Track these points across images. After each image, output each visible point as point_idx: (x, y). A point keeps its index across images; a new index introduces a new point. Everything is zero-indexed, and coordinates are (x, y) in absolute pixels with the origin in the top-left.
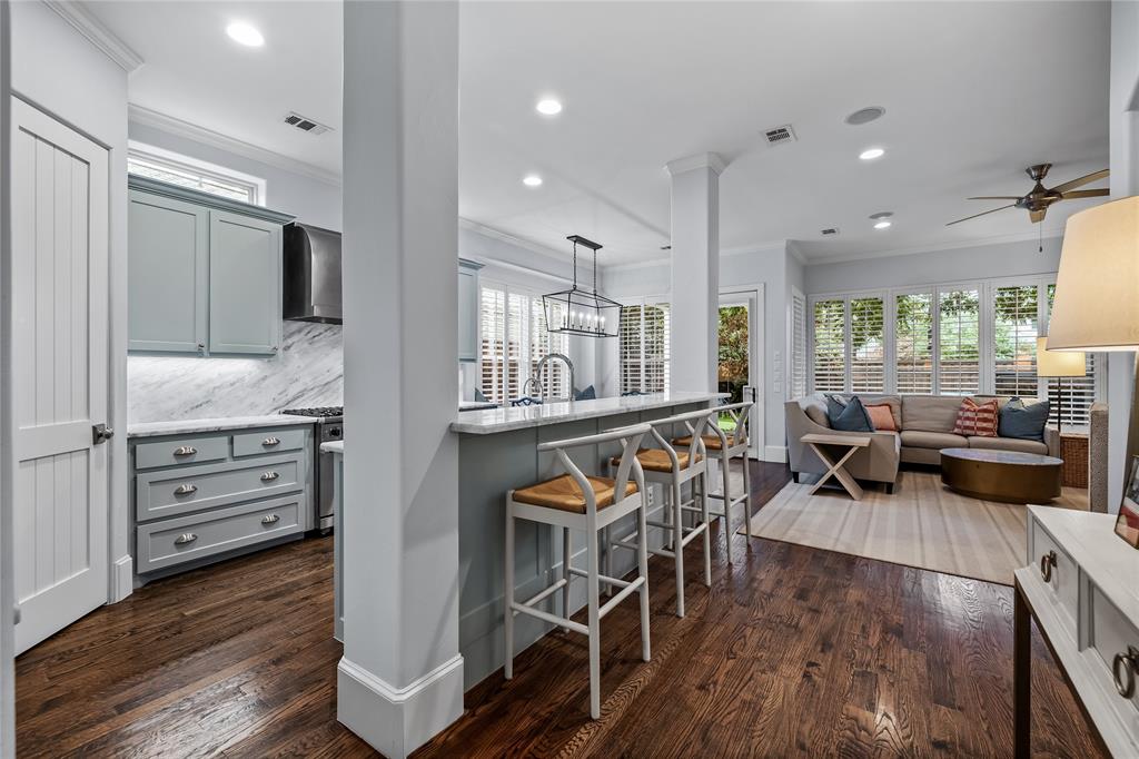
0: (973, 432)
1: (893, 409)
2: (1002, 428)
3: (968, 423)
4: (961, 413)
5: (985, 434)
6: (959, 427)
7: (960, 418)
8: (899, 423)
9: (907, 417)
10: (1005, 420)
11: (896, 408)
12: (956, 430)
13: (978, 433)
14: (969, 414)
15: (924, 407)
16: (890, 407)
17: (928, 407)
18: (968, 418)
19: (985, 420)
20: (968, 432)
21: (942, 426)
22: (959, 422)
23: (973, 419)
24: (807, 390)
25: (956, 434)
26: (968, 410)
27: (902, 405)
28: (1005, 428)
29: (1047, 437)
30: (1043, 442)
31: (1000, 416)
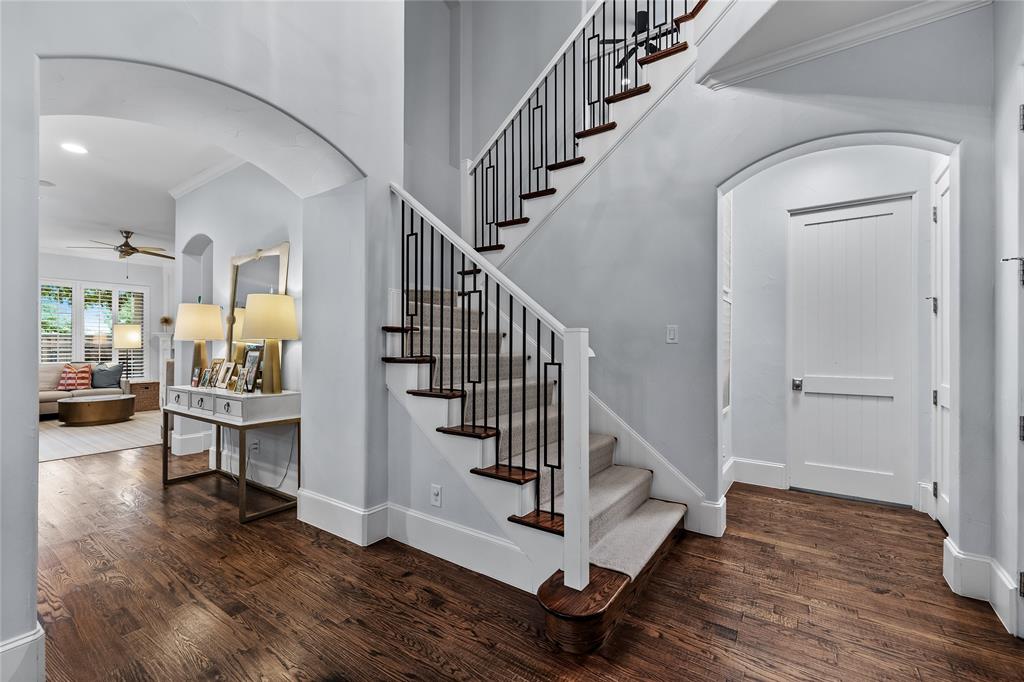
0: (74, 388)
2: (94, 382)
3: (70, 381)
4: (63, 375)
5: (83, 387)
6: (62, 385)
7: (63, 378)
10: (96, 377)
12: (60, 388)
14: (70, 375)
18: (70, 378)
19: (83, 378)
20: (71, 387)
21: (49, 386)
22: (62, 382)
23: (74, 378)
25: (60, 390)
26: (69, 373)
28: (96, 383)
29: (123, 385)
30: (120, 388)
31: (92, 375)
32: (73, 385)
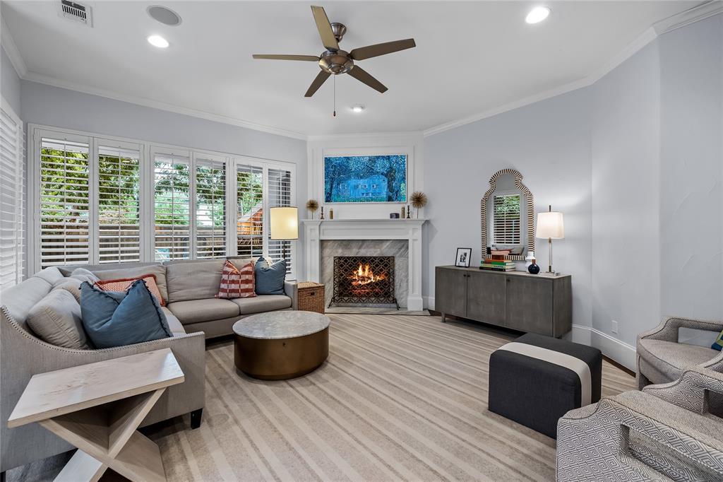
0: (238, 295)
1: (158, 279)
2: (259, 286)
3: (233, 286)
4: (225, 277)
5: (247, 294)
6: (224, 290)
7: (224, 281)
8: (166, 296)
9: (173, 287)
10: (260, 279)
11: (161, 278)
12: (221, 294)
13: (243, 294)
14: (234, 277)
15: (189, 274)
16: (155, 278)
17: (194, 273)
18: (233, 282)
19: (247, 282)
20: (234, 295)
21: (207, 292)
22: (223, 286)
23: (237, 282)
24: (26, 264)
25: (221, 298)
26: (232, 274)
27: (167, 273)
28: (261, 288)
29: (290, 292)
30: (286, 295)
31: (255, 275)
32: (236, 291)
